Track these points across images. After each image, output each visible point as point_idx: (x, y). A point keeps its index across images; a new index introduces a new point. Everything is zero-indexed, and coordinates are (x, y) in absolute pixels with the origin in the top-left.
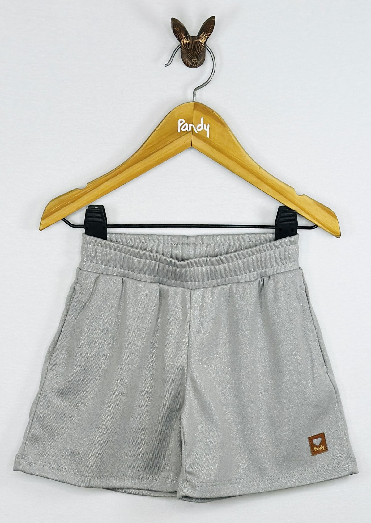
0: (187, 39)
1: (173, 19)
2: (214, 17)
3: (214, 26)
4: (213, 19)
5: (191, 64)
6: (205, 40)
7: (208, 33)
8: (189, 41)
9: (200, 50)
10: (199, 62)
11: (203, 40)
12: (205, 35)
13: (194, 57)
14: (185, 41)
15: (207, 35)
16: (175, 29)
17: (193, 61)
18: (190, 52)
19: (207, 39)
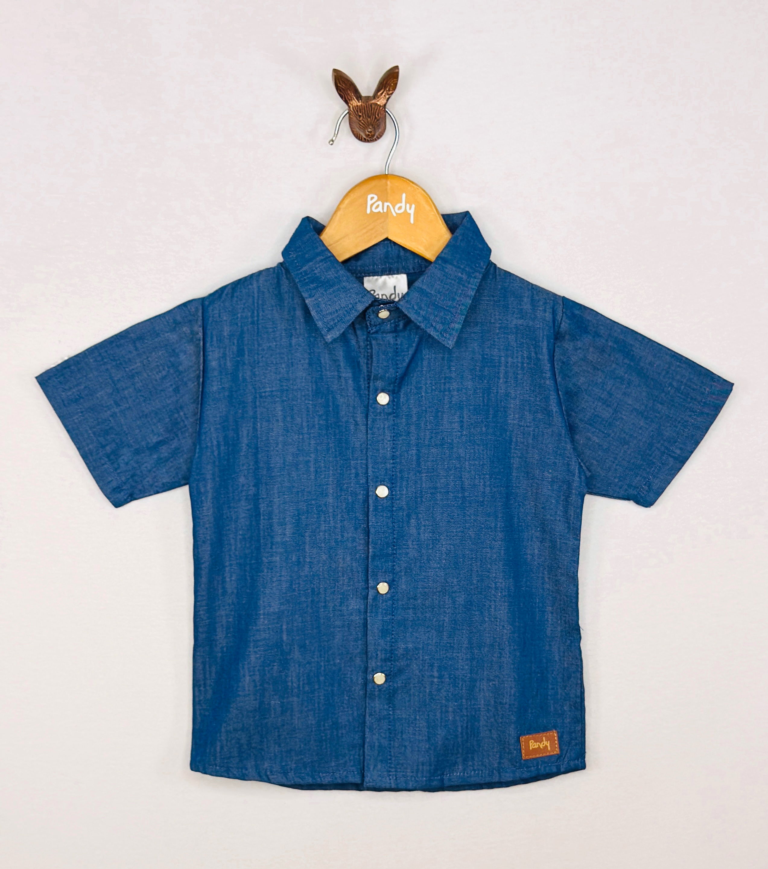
0: (356, 98)
1: (335, 71)
2: (397, 67)
3: (397, 81)
4: (397, 71)
5: (364, 137)
6: (385, 101)
7: (389, 90)
8: (361, 103)
9: (378, 115)
10: (377, 134)
11: (381, 102)
12: (384, 94)
13: (368, 126)
14: (355, 103)
15: (388, 94)
16: (339, 85)
17: (367, 133)
18: (362, 120)
19: (388, 99)
